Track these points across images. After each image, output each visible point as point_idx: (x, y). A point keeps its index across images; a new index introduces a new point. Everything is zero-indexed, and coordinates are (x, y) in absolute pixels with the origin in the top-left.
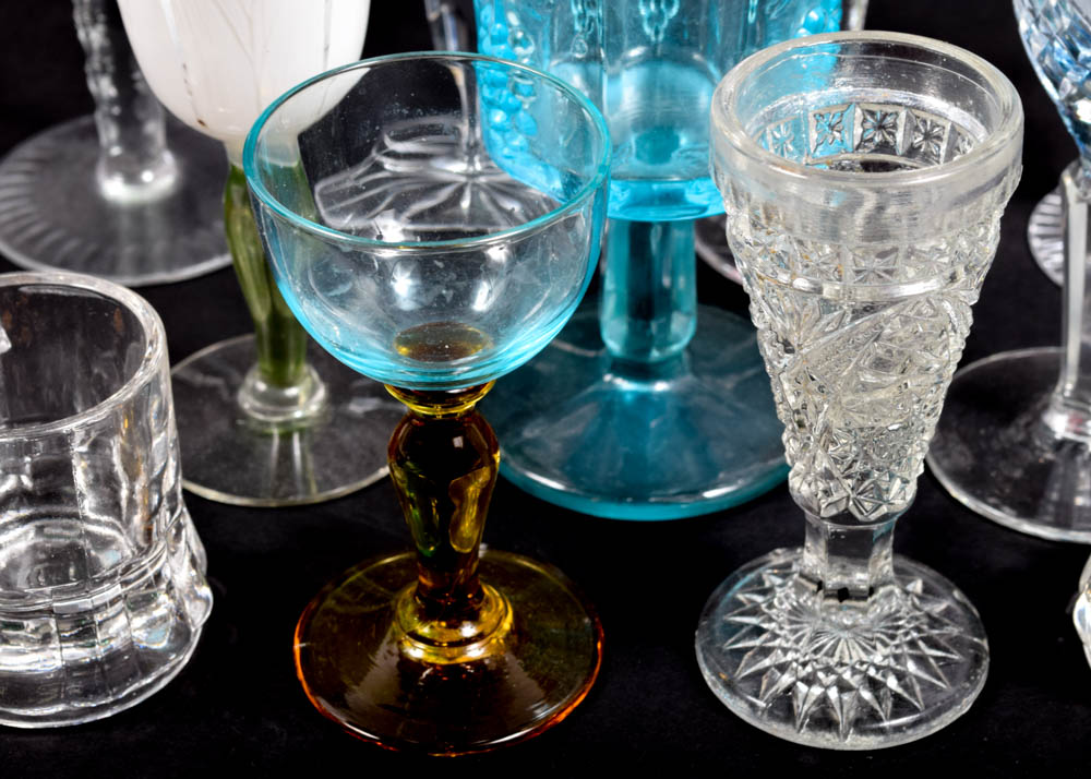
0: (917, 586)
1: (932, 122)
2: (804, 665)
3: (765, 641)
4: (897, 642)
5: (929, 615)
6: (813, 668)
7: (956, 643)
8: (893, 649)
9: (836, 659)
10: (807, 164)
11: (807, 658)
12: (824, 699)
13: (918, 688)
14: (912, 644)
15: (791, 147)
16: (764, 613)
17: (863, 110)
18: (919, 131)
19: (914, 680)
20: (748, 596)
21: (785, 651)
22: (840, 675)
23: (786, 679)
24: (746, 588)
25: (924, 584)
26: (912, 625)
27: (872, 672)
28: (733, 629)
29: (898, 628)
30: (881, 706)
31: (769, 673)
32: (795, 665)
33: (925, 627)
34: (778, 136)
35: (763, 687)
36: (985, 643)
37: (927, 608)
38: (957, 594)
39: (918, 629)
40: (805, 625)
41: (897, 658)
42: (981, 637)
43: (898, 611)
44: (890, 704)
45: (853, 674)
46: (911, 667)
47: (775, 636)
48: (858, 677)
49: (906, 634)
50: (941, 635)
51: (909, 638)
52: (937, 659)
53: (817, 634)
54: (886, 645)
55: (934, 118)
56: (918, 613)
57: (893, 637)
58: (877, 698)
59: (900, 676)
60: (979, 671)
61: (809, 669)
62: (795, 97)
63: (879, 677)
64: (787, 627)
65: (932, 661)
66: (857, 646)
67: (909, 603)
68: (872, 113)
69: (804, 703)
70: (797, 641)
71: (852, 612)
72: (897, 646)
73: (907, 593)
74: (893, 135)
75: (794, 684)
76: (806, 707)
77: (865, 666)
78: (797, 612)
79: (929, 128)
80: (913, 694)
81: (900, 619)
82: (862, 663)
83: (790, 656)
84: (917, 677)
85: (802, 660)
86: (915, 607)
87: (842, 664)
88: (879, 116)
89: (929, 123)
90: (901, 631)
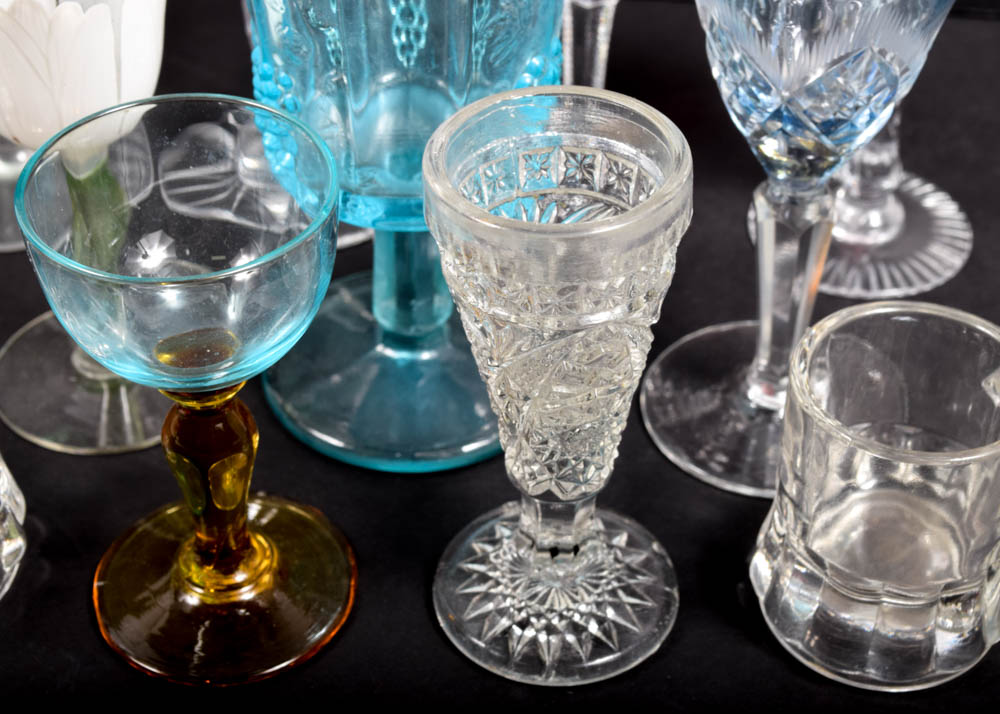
0: (621, 540)
1: (623, 165)
2: (520, 610)
3: (490, 588)
4: (599, 591)
5: (628, 567)
6: (527, 613)
7: (650, 591)
8: (596, 597)
9: (547, 606)
10: (518, 197)
11: (523, 604)
12: (534, 641)
13: (614, 633)
14: (613, 593)
15: (502, 183)
16: (490, 563)
17: (566, 153)
18: (613, 172)
19: (612, 625)
20: (481, 545)
21: (505, 597)
22: (549, 620)
23: (505, 622)
24: (480, 539)
25: (630, 537)
26: (613, 576)
27: (577, 618)
28: (465, 575)
29: (602, 578)
30: (581, 647)
31: (491, 616)
32: (512, 610)
33: (625, 578)
34: (490, 173)
35: (486, 628)
36: (676, 593)
37: (628, 560)
38: (655, 546)
39: (619, 580)
40: (522, 575)
41: (599, 605)
42: (671, 586)
43: (603, 563)
44: (590, 646)
45: (560, 621)
46: (610, 613)
47: (498, 584)
48: (564, 622)
49: (608, 583)
50: (637, 585)
51: (610, 587)
52: (633, 606)
53: (534, 582)
54: (589, 593)
55: (624, 161)
56: (618, 566)
57: (596, 586)
58: (579, 641)
59: (601, 621)
60: (667, 617)
61: (523, 614)
62: (506, 141)
63: (582, 622)
64: (509, 576)
65: (628, 608)
66: (566, 596)
67: (612, 557)
68: (574, 155)
69: (518, 643)
70: (515, 588)
71: (564, 565)
72: (599, 595)
73: (611, 547)
74: (591, 174)
75: (510, 627)
76: (519, 647)
77: (571, 613)
78: (518, 562)
79: (620, 169)
80: (609, 637)
81: (602, 570)
82: (568, 610)
83: (509, 602)
84: (614, 622)
85: (518, 606)
86: (617, 560)
87: (551, 610)
88: (579, 157)
89: (620, 165)
90: (604, 581)
